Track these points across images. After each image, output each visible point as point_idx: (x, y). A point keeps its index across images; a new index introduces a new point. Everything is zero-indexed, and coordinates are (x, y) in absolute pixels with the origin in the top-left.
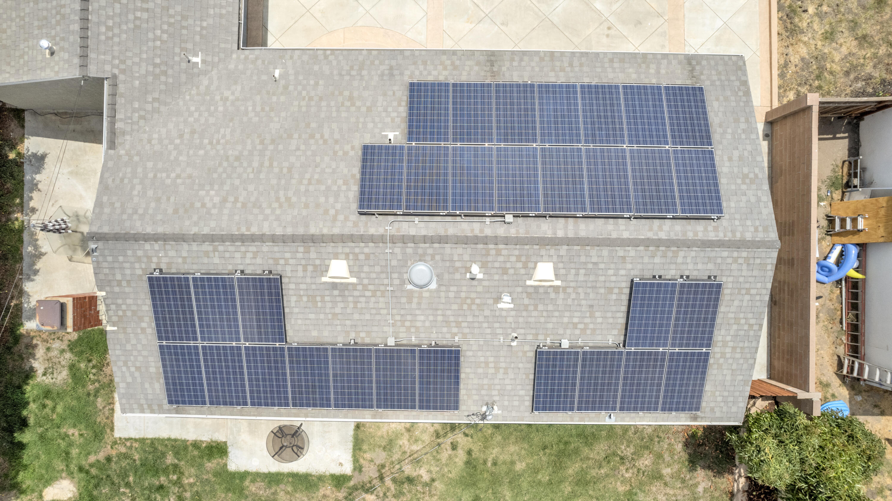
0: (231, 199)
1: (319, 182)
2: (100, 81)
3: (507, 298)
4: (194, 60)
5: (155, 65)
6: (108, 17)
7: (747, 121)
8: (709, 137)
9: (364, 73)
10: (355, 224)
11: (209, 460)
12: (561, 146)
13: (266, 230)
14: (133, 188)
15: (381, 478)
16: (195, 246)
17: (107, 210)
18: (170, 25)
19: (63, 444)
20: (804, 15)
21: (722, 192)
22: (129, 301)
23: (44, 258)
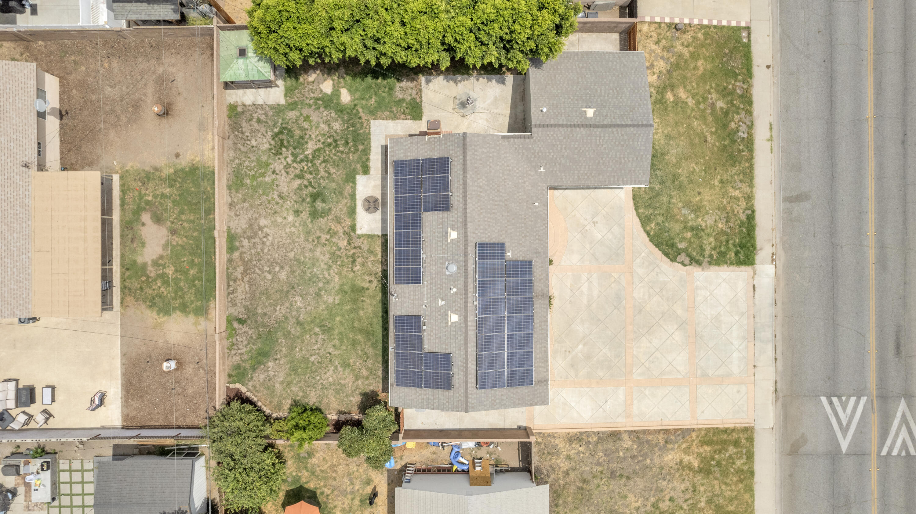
0: (481, 190)
1: (489, 226)
2: (530, 132)
3: (443, 303)
4: (542, 168)
5: (538, 153)
6: (557, 135)
7: (519, 404)
8: (511, 386)
9: (537, 241)
10: (472, 242)
11: (361, 166)
12: (506, 324)
13: (469, 206)
14: (485, 148)
15: (355, 248)
16: (461, 177)
17: (476, 139)
18: (556, 158)
19: (367, 97)
20: (578, 445)
21: (488, 390)
22: (438, 147)
23: (454, 85)
